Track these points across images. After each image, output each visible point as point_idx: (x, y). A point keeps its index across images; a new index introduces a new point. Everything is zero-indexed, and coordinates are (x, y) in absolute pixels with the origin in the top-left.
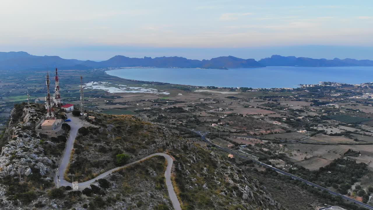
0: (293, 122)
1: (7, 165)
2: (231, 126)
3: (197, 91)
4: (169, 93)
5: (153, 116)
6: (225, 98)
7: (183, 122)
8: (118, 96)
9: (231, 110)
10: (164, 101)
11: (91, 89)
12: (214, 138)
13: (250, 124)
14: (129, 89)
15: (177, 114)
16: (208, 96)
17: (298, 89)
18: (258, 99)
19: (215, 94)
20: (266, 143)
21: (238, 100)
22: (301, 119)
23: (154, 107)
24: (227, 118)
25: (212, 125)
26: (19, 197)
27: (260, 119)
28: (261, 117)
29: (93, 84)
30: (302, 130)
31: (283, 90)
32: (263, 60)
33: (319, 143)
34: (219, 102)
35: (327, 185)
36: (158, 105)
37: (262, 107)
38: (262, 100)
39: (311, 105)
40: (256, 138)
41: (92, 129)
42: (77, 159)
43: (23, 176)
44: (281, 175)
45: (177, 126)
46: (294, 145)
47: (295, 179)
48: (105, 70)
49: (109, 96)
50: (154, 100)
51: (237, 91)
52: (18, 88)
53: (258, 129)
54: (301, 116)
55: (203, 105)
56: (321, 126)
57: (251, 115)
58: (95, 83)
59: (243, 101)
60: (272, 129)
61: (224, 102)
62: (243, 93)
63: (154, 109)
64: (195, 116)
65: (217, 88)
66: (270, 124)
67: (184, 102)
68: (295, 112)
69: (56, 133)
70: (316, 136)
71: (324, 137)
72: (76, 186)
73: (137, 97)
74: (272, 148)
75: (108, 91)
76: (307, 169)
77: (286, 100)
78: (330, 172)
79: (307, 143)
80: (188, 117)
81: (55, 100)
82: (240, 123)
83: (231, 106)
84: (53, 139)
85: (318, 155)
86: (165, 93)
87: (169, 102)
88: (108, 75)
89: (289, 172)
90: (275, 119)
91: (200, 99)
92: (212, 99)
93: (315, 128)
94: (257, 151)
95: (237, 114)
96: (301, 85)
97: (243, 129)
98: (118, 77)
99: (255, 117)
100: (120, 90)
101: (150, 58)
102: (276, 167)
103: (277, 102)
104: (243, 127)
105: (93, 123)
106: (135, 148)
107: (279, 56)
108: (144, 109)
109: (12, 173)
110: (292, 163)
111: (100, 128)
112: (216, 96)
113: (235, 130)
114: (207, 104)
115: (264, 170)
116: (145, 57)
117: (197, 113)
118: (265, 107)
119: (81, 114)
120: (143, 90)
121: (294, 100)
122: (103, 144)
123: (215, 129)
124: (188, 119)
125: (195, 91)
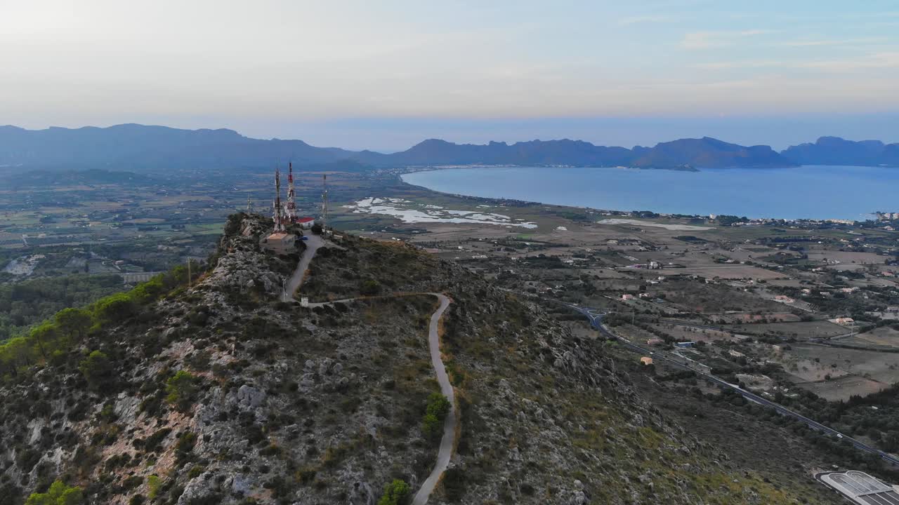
0: (826, 300)
1: (225, 275)
2: (669, 302)
3: (604, 222)
4: (536, 226)
5: (490, 272)
6: (673, 240)
7: (554, 287)
8: (421, 228)
9: (678, 266)
10: (520, 242)
11: (367, 213)
12: (620, 325)
13: (717, 299)
14: (447, 214)
15: (544, 271)
16: (630, 234)
17: (868, 224)
18: (755, 244)
19: (647, 230)
20: (742, 341)
21: (705, 245)
22: (848, 293)
23: (496, 254)
24: (664, 283)
25: (622, 297)
26: (240, 303)
27: (746, 290)
28: (750, 285)
29: (371, 203)
30: (842, 317)
31: (827, 225)
32: (793, 150)
33: (875, 348)
34: (653, 247)
35: (854, 431)
36: (507, 250)
37: (759, 262)
38: (766, 247)
39: (888, 263)
40: (722, 330)
41: (335, 250)
42: (312, 280)
43: (244, 287)
44: (753, 405)
45: (540, 295)
46: (811, 348)
47: (784, 415)
48: (399, 173)
49: (403, 228)
50: (499, 239)
51: (707, 223)
52: (217, 207)
53: (733, 312)
54: (851, 288)
55: (613, 253)
56: (894, 311)
57: (725, 279)
58: (377, 200)
59: (716, 247)
60: (768, 311)
61: (667, 248)
62: (723, 228)
63: (495, 258)
64: (585, 278)
65: (657, 216)
66: (767, 302)
67: (567, 246)
68: (839, 277)
69: (286, 250)
70: (871, 333)
71: (892, 335)
72: (305, 302)
73: (460, 231)
74: (754, 351)
75: (402, 219)
76: (821, 399)
77: (825, 249)
78: (876, 408)
79: (844, 347)
80: (568, 277)
81: (287, 211)
82: (692, 296)
83: (683, 259)
84: (282, 257)
85: (861, 373)
86: (526, 225)
87: (531, 246)
88: (406, 184)
89: (774, 401)
90: (781, 291)
91: (608, 240)
92: (637, 241)
93: (876, 314)
94: (716, 355)
95: (692, 277)
96: (878, 213)
97: (696, 309)
98: (426, 189)
99: (734, 284)
100: (428, 216)
101: (504, 143)
102: (749, 390)
103: (802, 254)
104: (696, 306)
105: (339, 244)
106: (395, 281)
107: (839, 139)
108: (474, 257)
109: (232, 283)
110: (789, 385)
111: (348, 251)
112: (652, 235)
113: (676, 311)
114: (622, 252)
115: (716, 392)
116: (491, 142)
117: (592, 271)
118: (766, 264)
119: (323, 231)
120: (478, 218)
121: (849, 250)
122: (348, 270)
123: (628, 305)
124: (569, 282)
125: (599, 222)
